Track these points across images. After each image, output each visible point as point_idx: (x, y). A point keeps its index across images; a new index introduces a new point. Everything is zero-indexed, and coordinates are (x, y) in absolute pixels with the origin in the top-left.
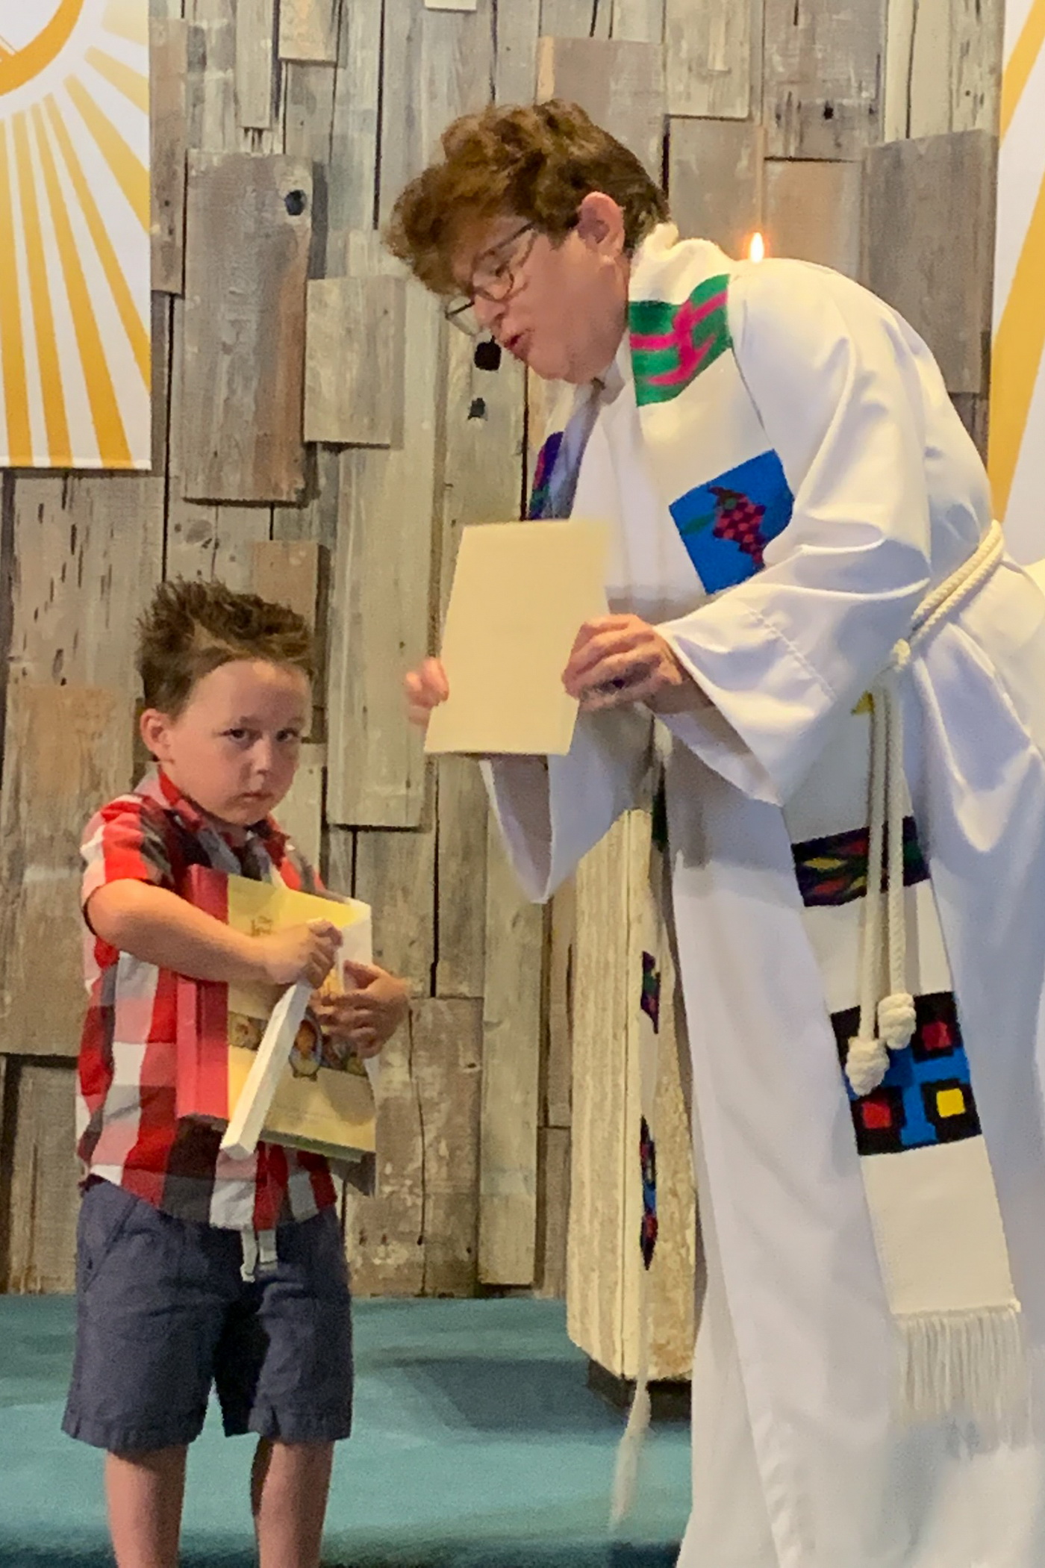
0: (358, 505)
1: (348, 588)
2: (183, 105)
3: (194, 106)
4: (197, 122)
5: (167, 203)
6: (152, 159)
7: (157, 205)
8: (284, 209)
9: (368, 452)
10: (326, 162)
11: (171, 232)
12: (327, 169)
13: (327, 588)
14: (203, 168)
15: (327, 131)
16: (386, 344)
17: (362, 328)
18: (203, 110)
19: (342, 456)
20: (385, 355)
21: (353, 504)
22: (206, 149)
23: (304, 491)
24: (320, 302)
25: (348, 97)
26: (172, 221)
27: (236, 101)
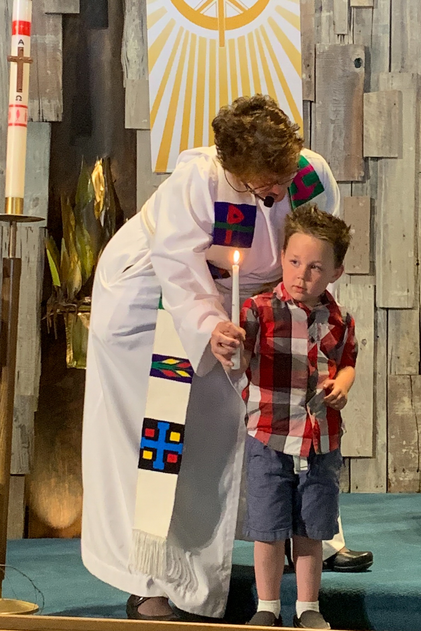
0: (385, 182)
1: (382, 215)
2: (314, 26)
3: (318, 27)
4: (319, 32)
5: (308, 66)
6: (302, 49)
7: (304, 66)
8: (354, 65)
9: (389, 160)
10: (370, 47)
11: (310, 77)
12: (370, 49)
13: (374, 214)
14: (322, 51)
15: (370, 34)
16: (395, 117)
17: (386, 112)
18: (321, 29)
19: (379, 161)
20: (395, 122)
21: (383, 181)
22: (323, 43)
23: (364, 177)
24: (369, 101)
25: (378, 20)
26: (310, 72)
27: (334, 24)
